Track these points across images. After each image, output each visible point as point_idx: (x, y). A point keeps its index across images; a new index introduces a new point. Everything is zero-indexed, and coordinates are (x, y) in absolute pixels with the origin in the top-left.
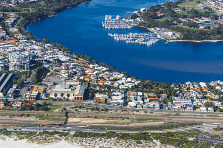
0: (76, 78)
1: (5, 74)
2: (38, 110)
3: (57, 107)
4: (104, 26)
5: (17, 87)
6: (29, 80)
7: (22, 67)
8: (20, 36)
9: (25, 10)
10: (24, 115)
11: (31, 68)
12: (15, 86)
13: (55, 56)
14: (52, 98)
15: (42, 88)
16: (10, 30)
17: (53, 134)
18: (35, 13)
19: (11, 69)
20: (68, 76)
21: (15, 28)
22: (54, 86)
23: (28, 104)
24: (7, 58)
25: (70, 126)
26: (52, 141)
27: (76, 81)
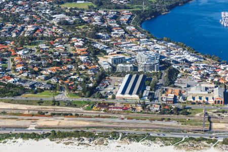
0: (210, 80)
1: (136, 75)
2: (178, 114)
3: (198, 111)
4: (222, 23)
5: (151, 90)
6: (161, 82)
7: (152, 68)
8: (139, 35)
9: (137, 7)
10: (164, 119)
11: (161, 69)
12: (148, 88)
13: (182, 56)
14: (191, 102)
15: (177, 91)
16: (127, 28)
17: (199, 140)
18: (148, 11)
19: (140, 70)
20: (201, 78)
21: (132, 26)
22: (188, 88)
23: (166, 107)
24: (134, 58)
25: (216, 132)
26: (201, 149)
27: (211, 84)
